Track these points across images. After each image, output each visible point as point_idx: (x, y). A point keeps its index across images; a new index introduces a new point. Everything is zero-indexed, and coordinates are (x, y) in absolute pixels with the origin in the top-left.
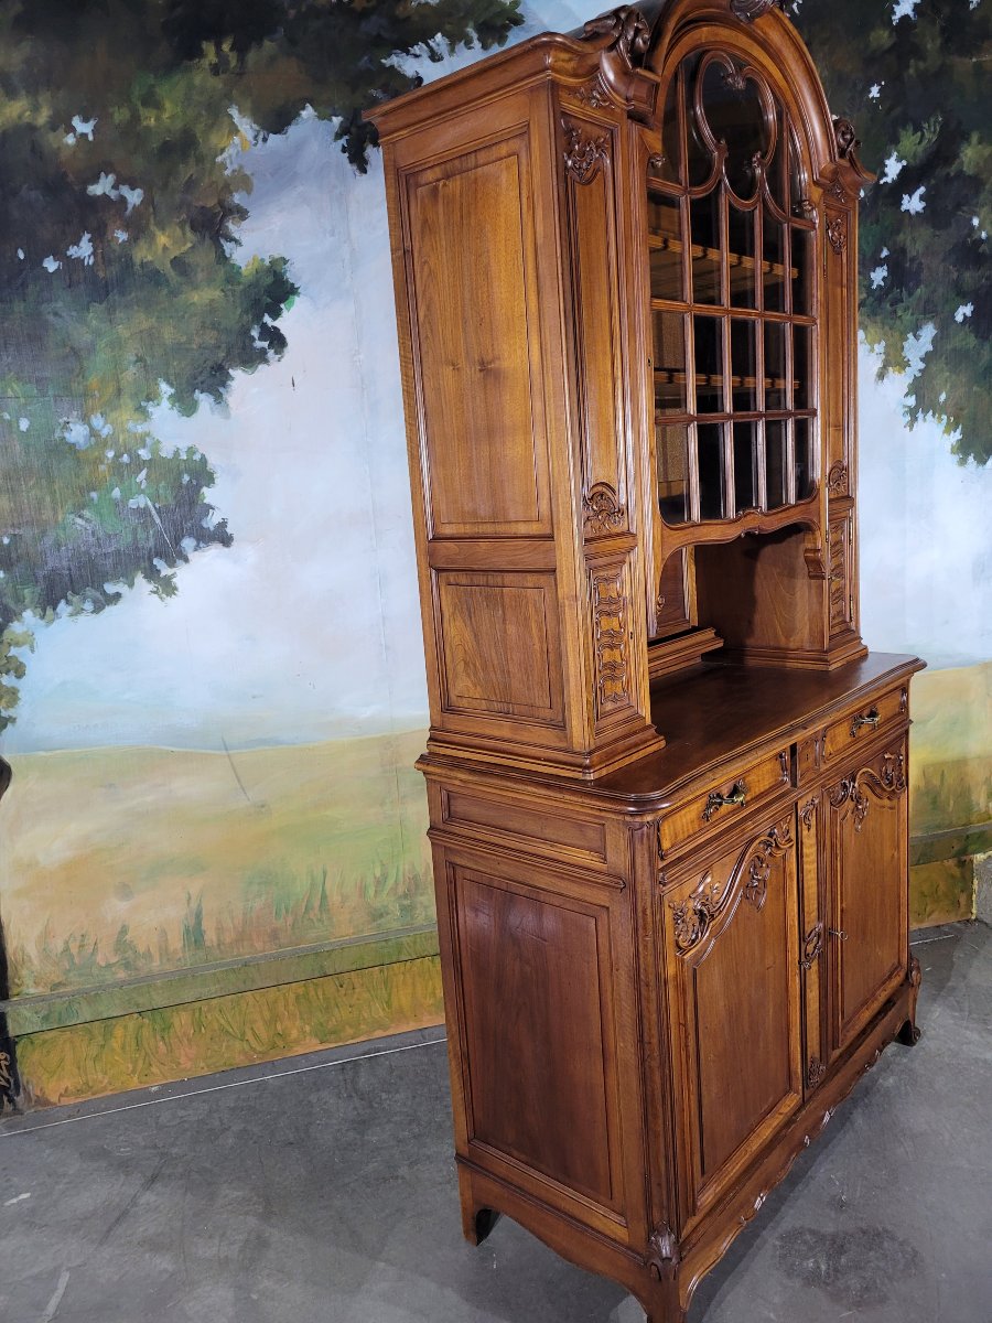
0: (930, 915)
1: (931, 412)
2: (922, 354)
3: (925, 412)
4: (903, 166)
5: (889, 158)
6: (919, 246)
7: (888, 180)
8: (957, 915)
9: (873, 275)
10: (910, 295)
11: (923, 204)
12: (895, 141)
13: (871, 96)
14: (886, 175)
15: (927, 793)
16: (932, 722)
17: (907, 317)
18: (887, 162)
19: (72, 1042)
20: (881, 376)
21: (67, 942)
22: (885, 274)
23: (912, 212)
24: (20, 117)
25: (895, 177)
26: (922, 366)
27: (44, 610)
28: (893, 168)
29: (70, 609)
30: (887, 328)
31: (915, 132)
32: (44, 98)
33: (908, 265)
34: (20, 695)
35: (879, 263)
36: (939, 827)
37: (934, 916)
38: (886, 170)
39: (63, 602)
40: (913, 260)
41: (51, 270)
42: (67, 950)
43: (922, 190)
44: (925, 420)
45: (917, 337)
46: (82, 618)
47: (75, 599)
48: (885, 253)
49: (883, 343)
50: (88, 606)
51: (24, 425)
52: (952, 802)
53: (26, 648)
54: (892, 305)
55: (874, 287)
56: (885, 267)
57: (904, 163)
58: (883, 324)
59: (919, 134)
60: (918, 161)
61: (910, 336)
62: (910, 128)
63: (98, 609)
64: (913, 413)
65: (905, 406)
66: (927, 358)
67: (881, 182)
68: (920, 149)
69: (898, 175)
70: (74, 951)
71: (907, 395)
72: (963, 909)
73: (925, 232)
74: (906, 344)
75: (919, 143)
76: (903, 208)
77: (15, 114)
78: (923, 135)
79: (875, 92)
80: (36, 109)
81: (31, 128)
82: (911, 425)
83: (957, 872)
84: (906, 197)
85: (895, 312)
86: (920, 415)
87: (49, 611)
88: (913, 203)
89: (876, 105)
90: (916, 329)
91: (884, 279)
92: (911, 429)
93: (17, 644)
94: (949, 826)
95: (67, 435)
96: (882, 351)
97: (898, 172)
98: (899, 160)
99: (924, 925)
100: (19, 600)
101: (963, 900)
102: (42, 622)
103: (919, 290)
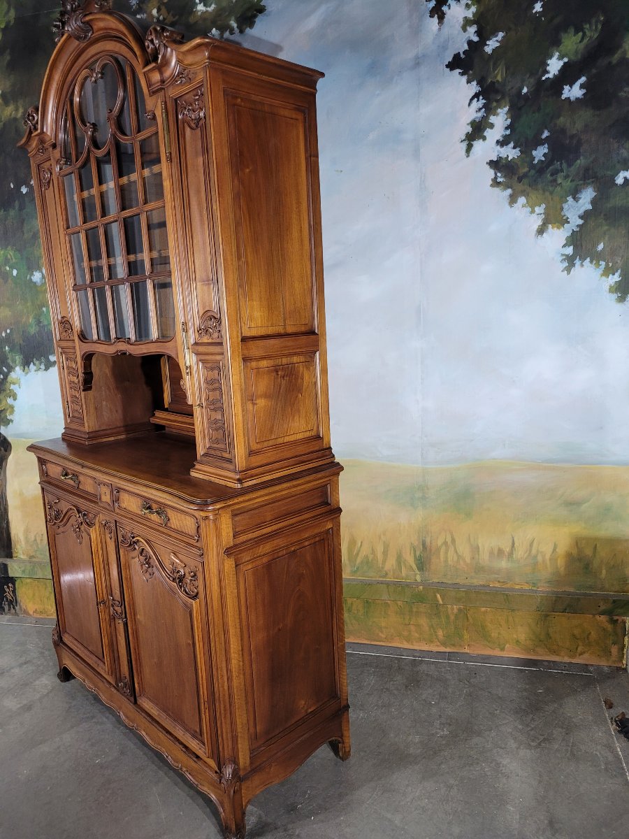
0: (581, 654)
1: (588, 259)
2: (581, 211)
3: (583, 259)
4: (565, 63)
5: (551, 58)
6: (579, 125)
7: (550, 76)
8: (608, 660)
9: (534, 153)
10: (569, 165)
11: (584, 91)
12: (556, 43)
13: (534, 11)
14: (548, 72)
15: (580, 560)
16: (586, 504)
17: (567, 184)
18: (549, 62)
19: (38, 587)
20: (541, 231)
21: (35, 536)
22: (546, 151)
23: (572, 99)
24: (11, 115)
25: (557, 73)
26: (580, 222)
27: (24, 368)
28: (554, 66)
29: (35, 368)
30: (547, 193)
31: (576, 32)
32: (20, 103)
33: (568, 142)
34: (15, 409)
35: (541, 143)
36: (591, 587)
37: (586, 656)
38: (548, 68)
39: (32, 363)
40: (572, 137)
41: (24, 193)
42: (35, 540)
43: (583, 79)
44: (582, 266)
45: (576, 199)
46: (40, 373)
47: (37, 363)
48: (546, 134)
49: (543, 206)
50: (43, 367)
51: (15, 272)
52: (604, 572)
53: (17, 385)
54: (552, 175)
55: (536, 162)
56: (546, 145)
57: (566, 60)
58: (544, 191)
59: (580, 34)
60: (579, 56)
61: (570, 199)
62: (572, 30)
63: (47, 369)
64: (570, 261)
65: (562, 255)
66: (585, 216)
67: (544, 78)
68: (582, 46)
69: (559, 71)
70: (39, 541)
71: (564, 246)
72: (613, 658)
73: (586, 115)
74: (565, 206)
75: (580, 42)
76: (563, 97)
77: (9, 113)
78: (584, 34)
79: (538, 7)
80: (17, 110)
81: (15, 119)
82: (568, 269)
83: (609, 627)
84: (567, 88)
85: (555, 180)
86: (577, 262)
87: (26, 368)
88: (574, 92)
89: (540, 17)
90: (575, 194)
91: (545, 155)
92: (569, 273)
93: (14, 384)
94: (602, 589)
95: (32, 277)
96: (542, 211)
97: (559, 68)
98: (560, 58)
99: (574, 661)
100: (14, 361)
101: (614, 650)
102: (24, 373)
103: (579, 161)
